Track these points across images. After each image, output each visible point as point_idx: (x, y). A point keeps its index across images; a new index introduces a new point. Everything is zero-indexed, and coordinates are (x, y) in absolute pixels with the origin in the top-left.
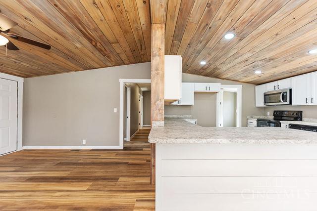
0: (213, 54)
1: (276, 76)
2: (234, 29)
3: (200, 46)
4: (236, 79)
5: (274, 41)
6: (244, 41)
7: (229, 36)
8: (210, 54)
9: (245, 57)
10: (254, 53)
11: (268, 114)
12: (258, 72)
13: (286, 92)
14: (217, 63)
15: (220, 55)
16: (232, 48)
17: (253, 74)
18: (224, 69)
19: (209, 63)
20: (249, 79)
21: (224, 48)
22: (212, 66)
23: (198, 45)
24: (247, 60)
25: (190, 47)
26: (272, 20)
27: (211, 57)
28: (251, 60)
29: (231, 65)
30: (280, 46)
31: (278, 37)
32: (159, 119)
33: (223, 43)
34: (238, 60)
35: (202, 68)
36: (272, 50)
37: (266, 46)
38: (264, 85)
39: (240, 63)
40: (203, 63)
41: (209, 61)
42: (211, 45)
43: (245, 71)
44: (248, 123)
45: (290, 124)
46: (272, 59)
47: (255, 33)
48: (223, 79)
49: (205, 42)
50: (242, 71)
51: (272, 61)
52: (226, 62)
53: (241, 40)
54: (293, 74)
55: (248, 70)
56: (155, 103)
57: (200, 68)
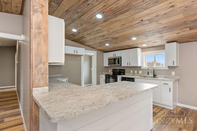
0: (84, 26)
1: (115, 48)
2: (104, 13)
3: (76, 16)
4: (94, 47)
5: (121, 28)
6: (107, 23)
7: (99, 16)
8: (82, 25)
9: (104, 33)
10: (109, 32)
11: (110, 71)
12: (107, 45)
13: (119, 59)
14: (85, 33)
15: (89, 28)
16: (98, 25)
17: (105, 45)
18: (88, 38)
19: (79, 31)
20: (101, 48)
21: (93, 23)
22: (81, 35)
23: (75, 14)
24: (104, 36)
25: (67, 13)
26: (124, 15)
27: (82, 27)
28: (106, 36)
29: (94, 36)
30: (122, 32)
31: (124, 26)
32: (42, 85)
33: (94, 20)
34: (100, 34)
35: (72, 34)
36: (118, 33)
37: (116, 30)
38: (108, 53)
39: (100, 37)
40: (74, 30)
41: (80, 30)
42: (85, 18)
43: (101, 42)
44: (100, 77)
45: (122, 77)
46: (116, 39)
47: (114, 20)
48: (85, 46)
49: (81, 14)
50: (99, 42)
51: (116, 40)
52: (92, 34)
53: (105, 21)
54: (122, 48)
55: (103, 42)
56: (37, 66)
57: (70, 33)
